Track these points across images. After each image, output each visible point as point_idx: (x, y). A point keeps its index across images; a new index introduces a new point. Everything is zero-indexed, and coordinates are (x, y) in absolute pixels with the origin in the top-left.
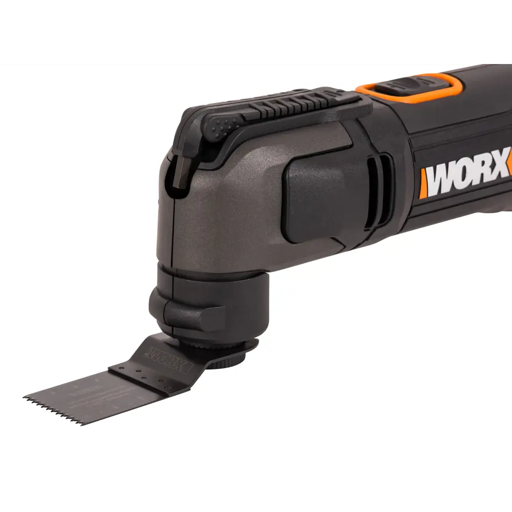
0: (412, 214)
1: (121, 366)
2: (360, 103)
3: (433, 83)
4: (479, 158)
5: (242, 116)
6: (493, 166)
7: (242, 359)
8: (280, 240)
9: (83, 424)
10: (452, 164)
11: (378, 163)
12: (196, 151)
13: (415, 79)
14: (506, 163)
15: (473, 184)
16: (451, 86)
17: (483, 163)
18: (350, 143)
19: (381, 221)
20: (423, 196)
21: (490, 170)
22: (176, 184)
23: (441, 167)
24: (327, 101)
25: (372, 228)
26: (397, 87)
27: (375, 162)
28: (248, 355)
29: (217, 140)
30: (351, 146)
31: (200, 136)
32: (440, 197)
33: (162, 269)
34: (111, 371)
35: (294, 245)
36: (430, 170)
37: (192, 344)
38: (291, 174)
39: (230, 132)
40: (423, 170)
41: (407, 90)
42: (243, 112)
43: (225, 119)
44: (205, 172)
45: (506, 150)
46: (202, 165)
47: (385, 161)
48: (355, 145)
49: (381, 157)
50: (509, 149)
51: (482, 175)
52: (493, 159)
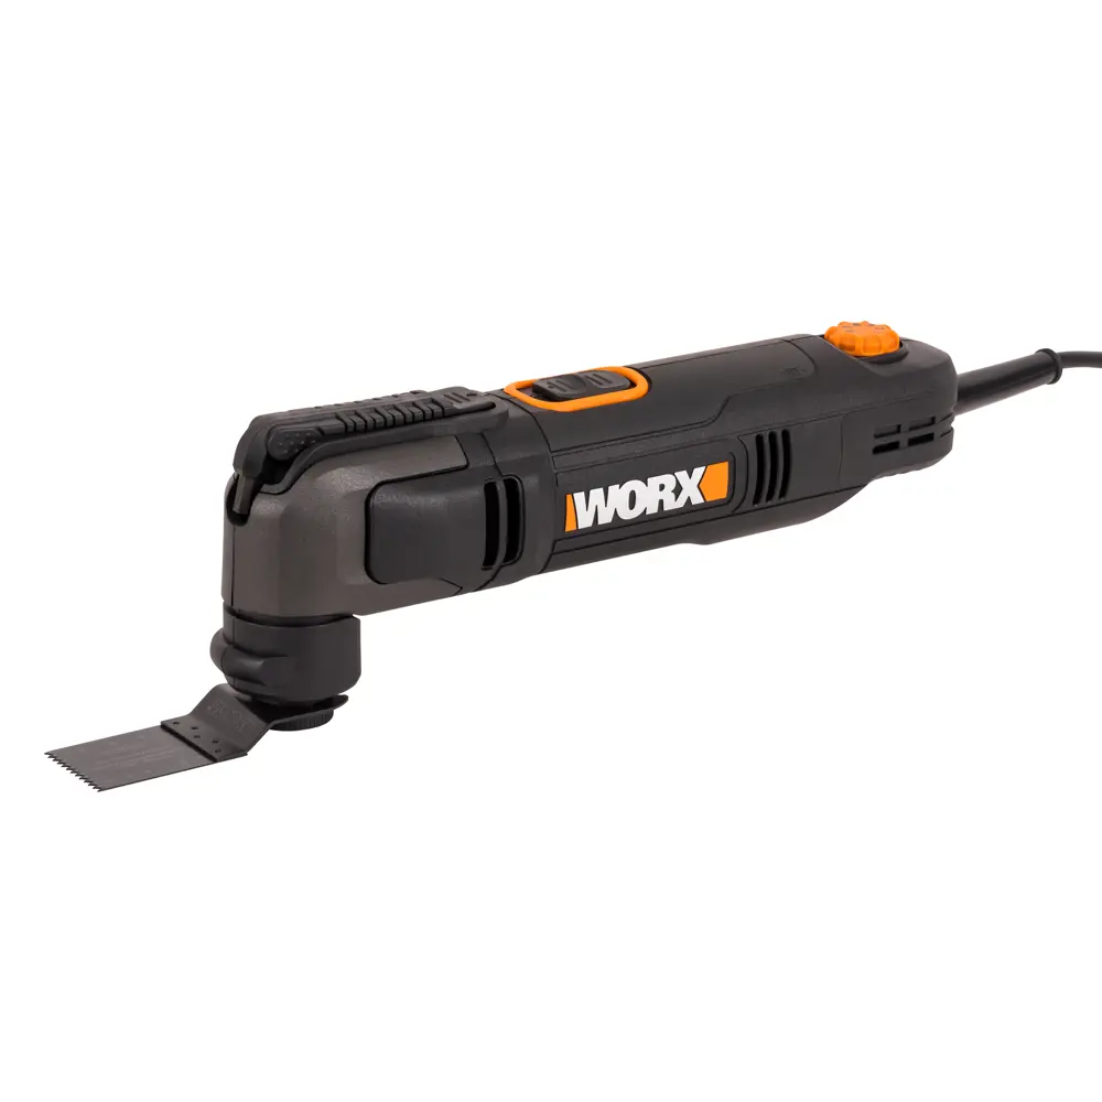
0: (555, 550)
1: (176, 722)
2: (494, 412)
3: (610, 382)
4: (654, 481)
5: (319, 429)
6: (678, 490)
7: (327, 718)
8: (364, 579)
9: (101, 790)
10: (613, 489)
11: (501, 487)
12: (259, 470)
13: (581, 376)
14: (698, 486)
15: (648, 513)
16: (633, 385)
17: (662, 487)
18: (463, 463)
19: (506, 560)
20: (570, 527)
21: (673, 495)
22: (236, 508)
23: (597, 494)
24: (443, 409)
25: (495, 567)
26: (558, 387)
27: (495, 488)
28: (337, 712)
29: (287, 458)
30: (467, 466)
31: (265, 453)
32: (596, 528)
33: (230, 610)
34: (164, 726)
35: (383, 586)
36: (579, 497)
37: (265, 701)
38: (375, 501)
39: (303, 448)
40: (569, 497)
41: (569, 392)
42: (321, 424)
43: (296, 432)
44: (268, 496)
45: (698, 472)
46: (265, 488)
47: (511, 486)
48: (471, 467)
49: (505, 481)
50: (703, 468)
51: (661, 502)
52: (677, 482)
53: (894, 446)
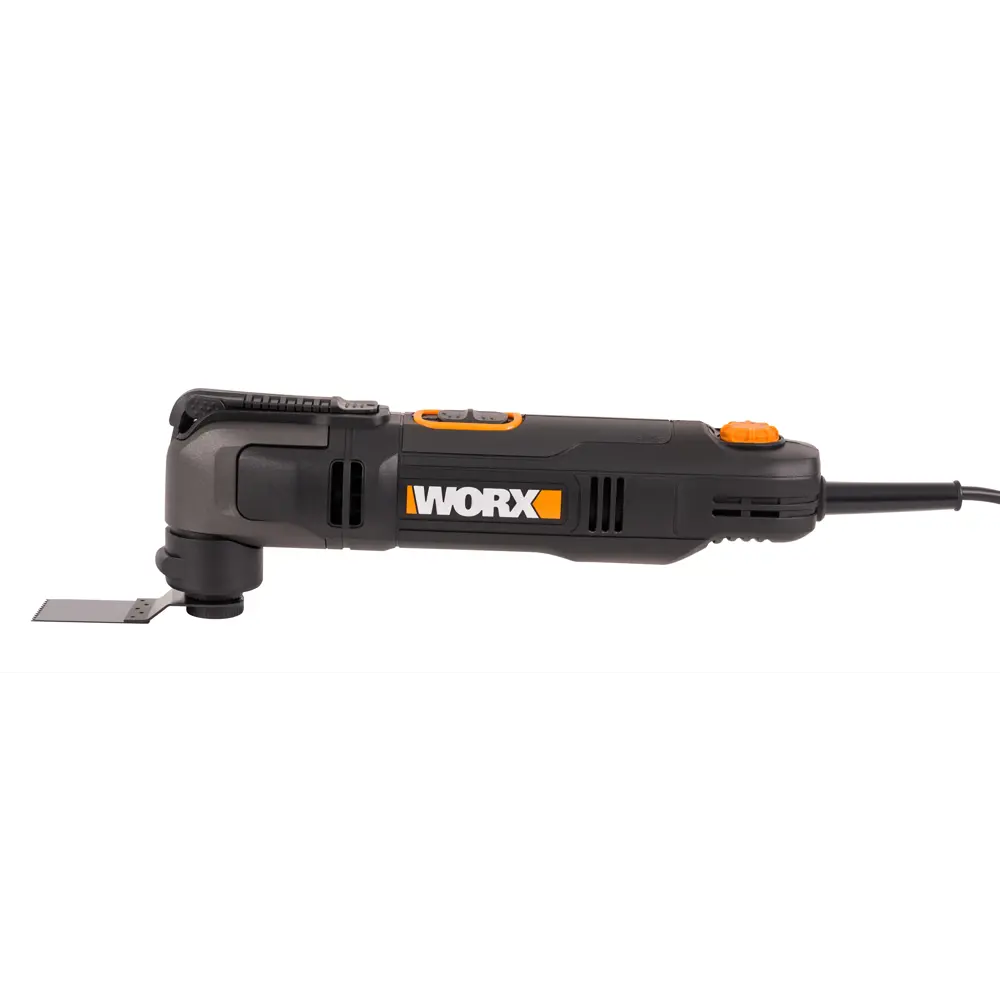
0: (400, 527)
4: (490, 492)
6: (512, 503)
8: (236, 513)
10: (451, 490)
11: (347, 469)
14: (532, 504)
15: (483, 515)
16: (507, 422)
17: (497, 498)
18: (325, 445)
19: (351, 523)
21: (508, 506)
23: (435, 490)
24: (329, 406)
25: (343, 527)
30: (326, 448)
35: (250, 522)
39: (208, 412)
40: (409, 488)
46: (179, 435)
47: (357, 468)
48: (330, 448)
49: (352, 464)
50: (536, 492)
51: (496, 510)
52: (512, 497)
53: (737, 513)
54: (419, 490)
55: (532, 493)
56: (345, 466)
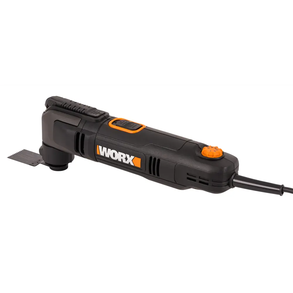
5: (56, 102)
14: (132, 161)
15: (119, 160)
17: (122, 156)
18: (77, 125)
20: (98, 153)
21: (125, 159)
23: (105, 149)
32: (105, 157)
40: (98, 146)
47: (83, 136)
48: (78, 127)
49: (82, 134)
50: (134, 157)
51: (122, 159)
52: (126, 157)
53: (195, 180)
54: (100, 147)
55: (132, 157)
56: (80, 134)
